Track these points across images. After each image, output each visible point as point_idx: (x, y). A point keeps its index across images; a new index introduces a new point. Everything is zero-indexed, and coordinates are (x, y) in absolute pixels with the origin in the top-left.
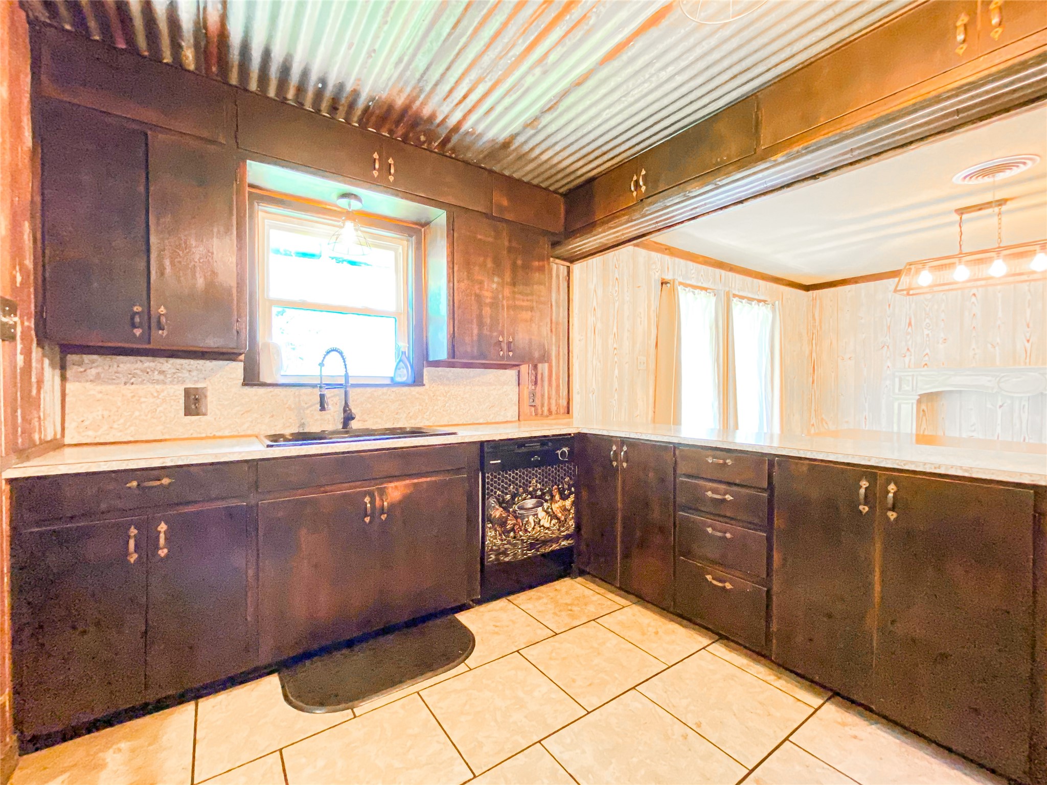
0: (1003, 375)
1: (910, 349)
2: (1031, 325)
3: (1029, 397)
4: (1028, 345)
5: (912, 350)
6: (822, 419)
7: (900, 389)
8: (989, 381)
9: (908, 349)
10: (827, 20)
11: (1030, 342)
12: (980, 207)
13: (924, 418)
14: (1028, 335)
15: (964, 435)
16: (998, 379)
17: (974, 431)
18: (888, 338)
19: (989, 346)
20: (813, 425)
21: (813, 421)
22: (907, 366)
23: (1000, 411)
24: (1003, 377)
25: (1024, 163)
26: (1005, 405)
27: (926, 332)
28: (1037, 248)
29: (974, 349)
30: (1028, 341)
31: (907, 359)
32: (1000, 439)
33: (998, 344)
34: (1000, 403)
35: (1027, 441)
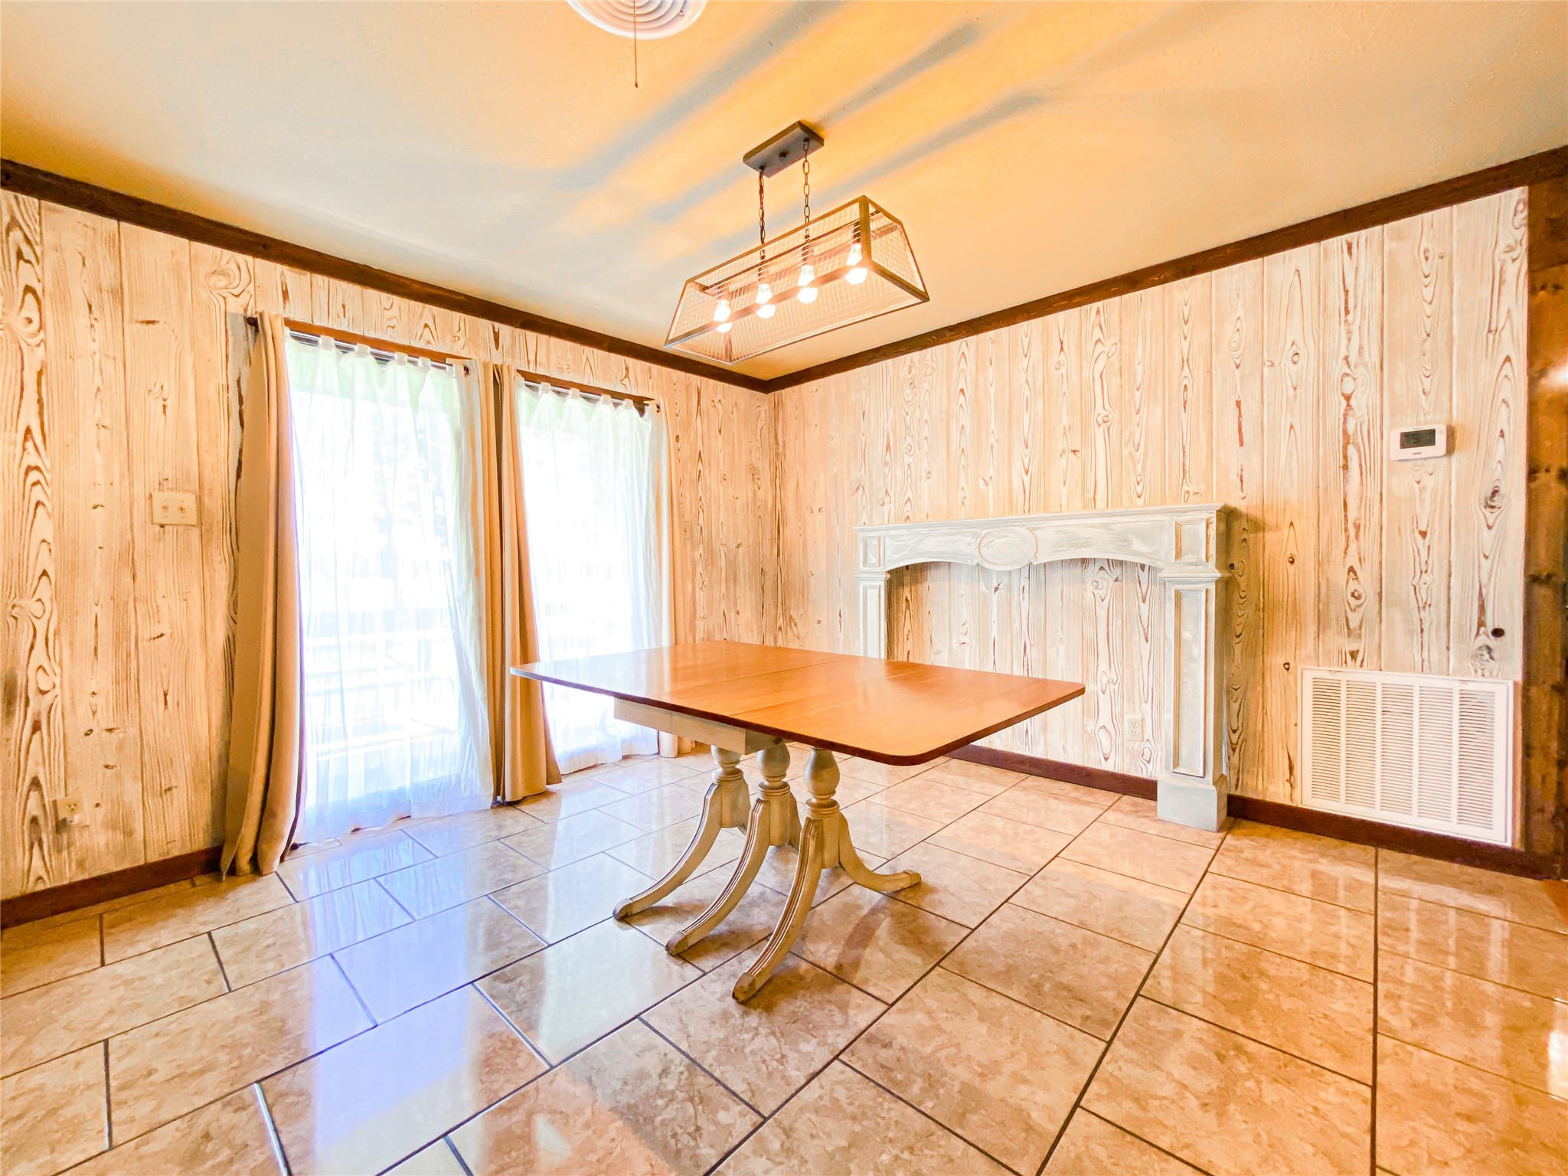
0: (985, 532)
1: (889, 491)
2: (1030, 443)
4: (1027, 480)
5: (892, 494)
6: (791, 617)
7: (865, 563)
8: (969, 544)
9: (887, 492)
11: (1030, 472)
13: (908, 611)
14: (1026, 461)
16: (978, 540)
17: (965, 634)
18: (863, 472)
20: (780, 628)
21: (780, 622)
22: (886, 521)
23: (995, 597)
24: (985, 536)
26: (1002, 586)
27: (908, 460)
29: (963, 489)
30: (1027, 472)
31: (886, 509)
33: (991, 478)
34: (995, 584)
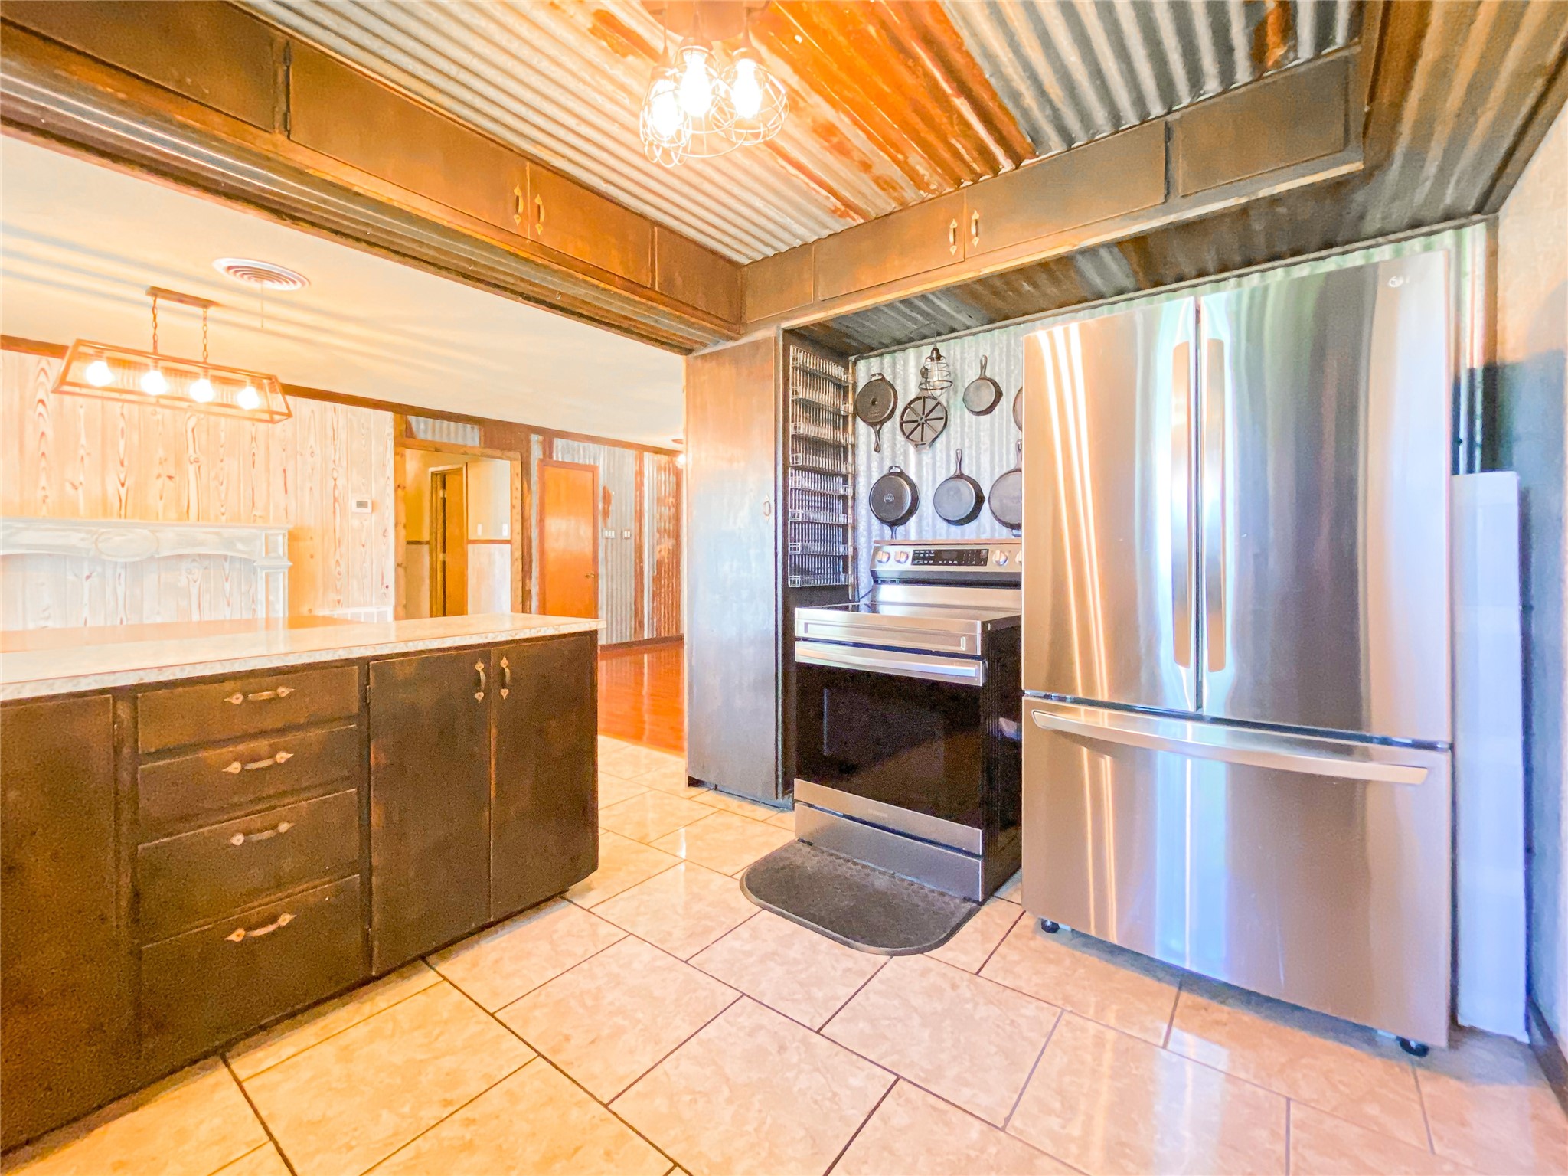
0: (102, 530)
2: (126, 463)
3: (126, 564)
4: (123, 491)
8: (83, 539)
10: (445, 72)
11: (126, 486)
12: (182, 298)
14: (122, 477)
15: (31, 626)
16: (95, 537)
17: (48, 618)
19: (68, 488)
23: (86, 583)
24: (102, 533)
25: (294, 282)
26: (95, 574)
28: (248, 380)
29: (44, 488)
30: (123, 485)
32: (88, 625)
33: (81, 483)
34: (86, 573)
35: (125, 623)
